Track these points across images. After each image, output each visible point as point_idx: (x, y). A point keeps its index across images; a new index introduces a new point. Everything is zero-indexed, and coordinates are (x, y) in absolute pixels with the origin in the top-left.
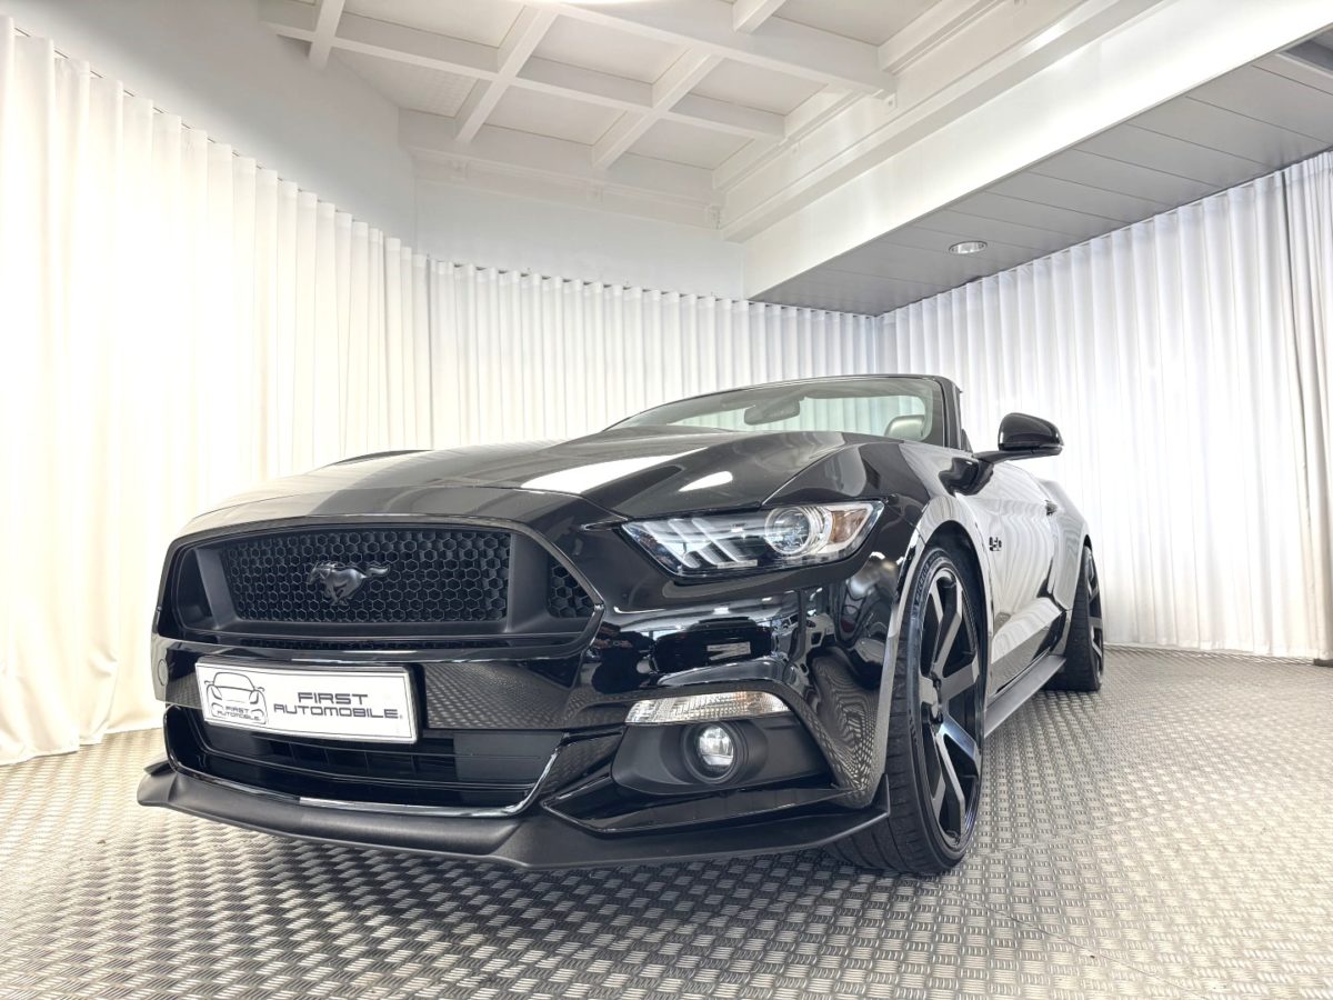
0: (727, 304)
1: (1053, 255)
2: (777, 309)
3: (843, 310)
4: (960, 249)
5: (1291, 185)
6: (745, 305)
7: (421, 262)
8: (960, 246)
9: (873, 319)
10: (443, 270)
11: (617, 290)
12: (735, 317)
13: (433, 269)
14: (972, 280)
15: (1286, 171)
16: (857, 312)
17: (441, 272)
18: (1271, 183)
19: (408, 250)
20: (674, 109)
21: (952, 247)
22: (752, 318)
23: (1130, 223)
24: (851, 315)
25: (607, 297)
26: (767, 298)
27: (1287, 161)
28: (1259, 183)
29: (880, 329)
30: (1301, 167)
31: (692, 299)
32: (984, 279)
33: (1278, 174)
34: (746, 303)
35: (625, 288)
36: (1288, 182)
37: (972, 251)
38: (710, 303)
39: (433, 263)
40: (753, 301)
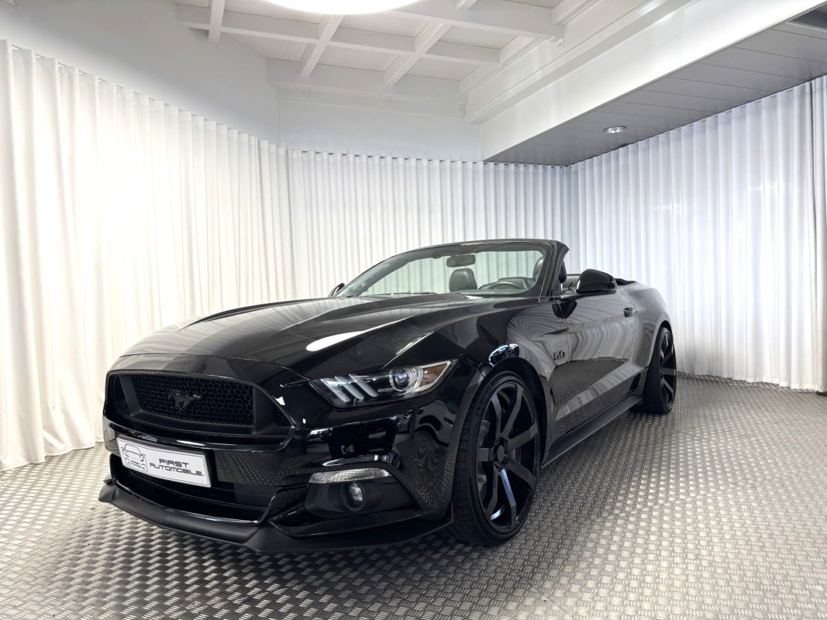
0: (470, 165)
1: (671, 132)
2: (502, 166)
3: (545, 164)
4: (611, 131)
5: (815, 91)
6: (481, 165)
7: (282, 152)
8: (610, 129)
9: (565, 168)
10: (296, 155)
11: (401, 161)
12: (474, 172)
13: (290, 155)
14: (623, 146)
15: (813, 82)
16: (553, 164)
17: (295, 156)
18: (803, 90)
19: (273, 147)
20: (429, 52)
21: (605, 130)
22: (486, 173)
23: (718, 113)
24: (550, 167)
25: (395, 165)
26: (496, 160)
27: (814, 75)
28: (796, 89)
29: (569, 174)
30: (822, 79)
31: (448, 163)
32: (630, 146)
33: (807, 84)
34: (482, 163)
35: (406, 159)
36: (813, 90)
37: (618, 131)
38: (459, 165)
39: (290, 151)
40: (486, 162)
